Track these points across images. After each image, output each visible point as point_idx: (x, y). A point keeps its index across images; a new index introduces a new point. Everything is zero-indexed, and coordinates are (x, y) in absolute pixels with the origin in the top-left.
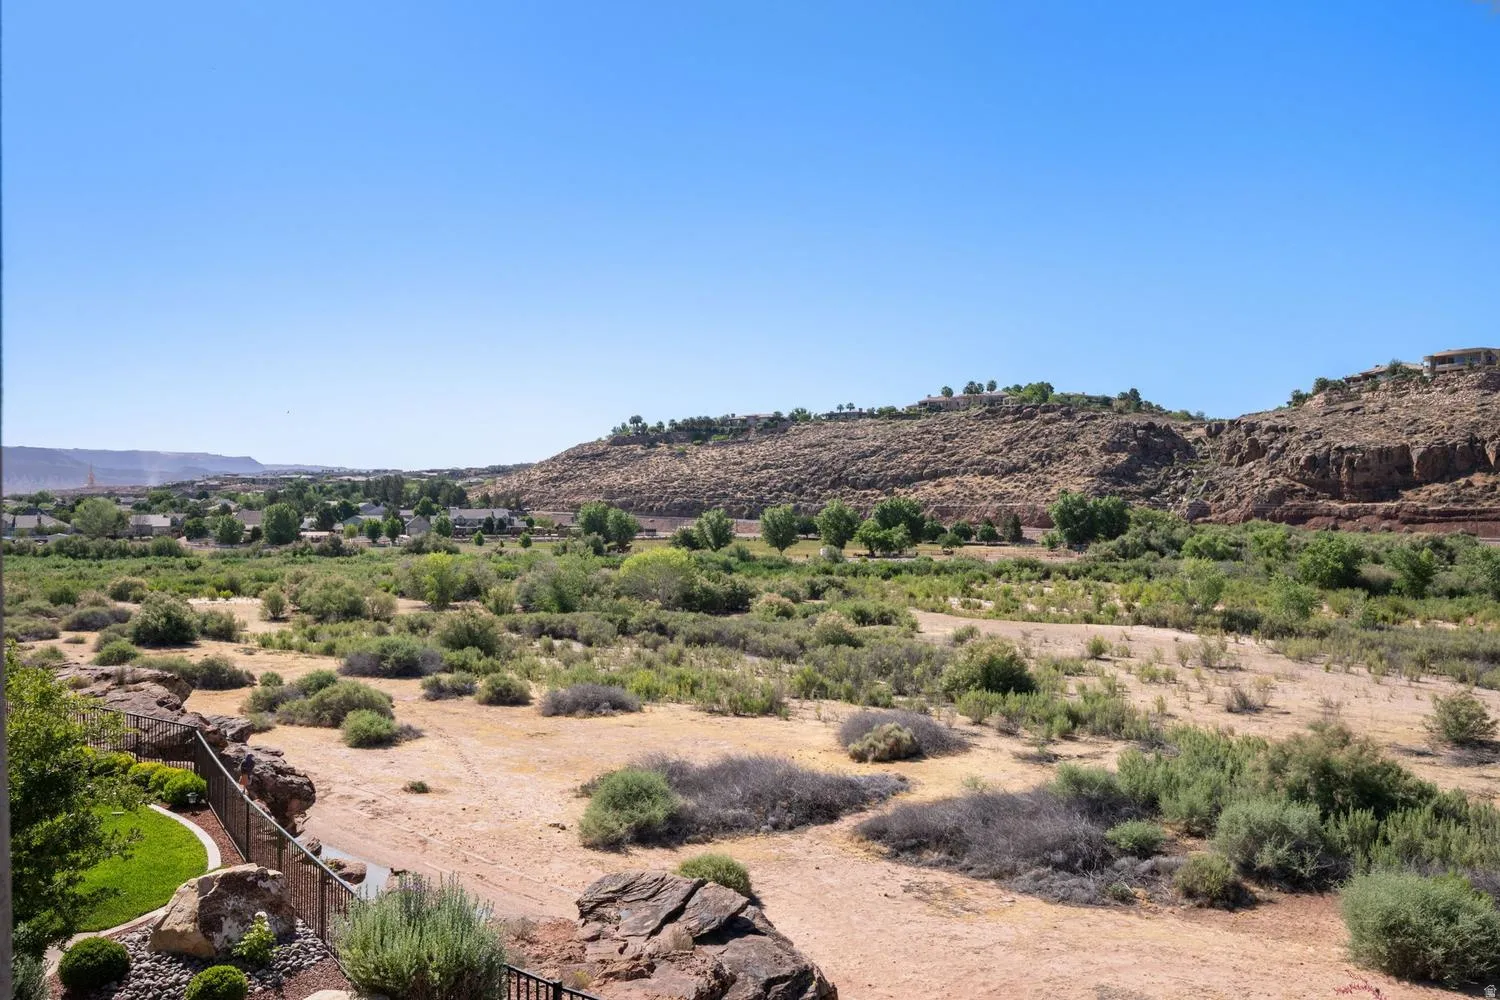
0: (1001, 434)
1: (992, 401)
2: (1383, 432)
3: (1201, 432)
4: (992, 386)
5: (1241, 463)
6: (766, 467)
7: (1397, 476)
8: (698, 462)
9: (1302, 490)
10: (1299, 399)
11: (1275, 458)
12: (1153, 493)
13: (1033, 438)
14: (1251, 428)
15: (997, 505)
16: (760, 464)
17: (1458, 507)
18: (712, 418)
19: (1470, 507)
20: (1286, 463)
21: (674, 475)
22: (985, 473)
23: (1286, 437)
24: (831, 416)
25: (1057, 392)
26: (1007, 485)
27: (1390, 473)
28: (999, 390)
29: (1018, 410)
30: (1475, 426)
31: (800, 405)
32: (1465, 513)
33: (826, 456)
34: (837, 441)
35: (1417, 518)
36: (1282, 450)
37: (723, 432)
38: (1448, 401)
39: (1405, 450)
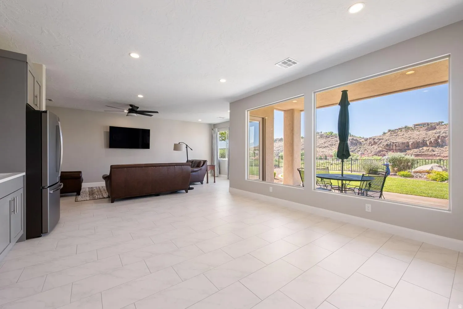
0: (323, 141)
1: (321, 135)
2: (403, 139)
3: (364, 140)
4: (321, 132)
5: (372, 145)
6: (280, 147)
7: (406, 148)
9: (385, 150)
10: (384, 133)
11: (379, 144)
12: (353, 151)
13: (329, 141)
14: (374, 139)
15: (322, 153)
16: (279, 146)
17: (420, 154)
20: (381, 145)
22: (320, 148)
23: (381, 140)
25: (334, 133)
26: (324, 150)
27: (404, 147)
28: (322, 133)
29: (326, 136)
30: (424, 138)
32: (422, 155)
36: (381, 143)
38: (418, 133)
39: (408, 143)
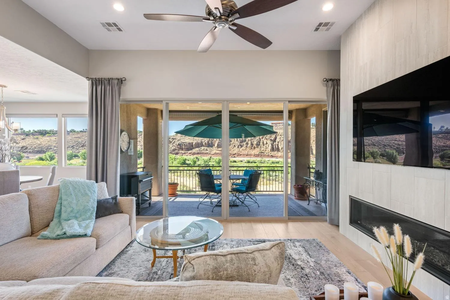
7: (191, 147)
8: (42, 140)
9: (177, 149)
11: (173, 144)
17: (199, 152)
18: (46, 130)
19: (201, 152)
20: (175, 145)
21: (34, 143)
23: (175, 140)
24: (81, 131)
31: (73, 128)
32: (200, 153)
33: (80, 140)
34: (83, 137)
35: (194, 154)
36: (174, 142)
37: (50, 133)
39: (192, 143)
